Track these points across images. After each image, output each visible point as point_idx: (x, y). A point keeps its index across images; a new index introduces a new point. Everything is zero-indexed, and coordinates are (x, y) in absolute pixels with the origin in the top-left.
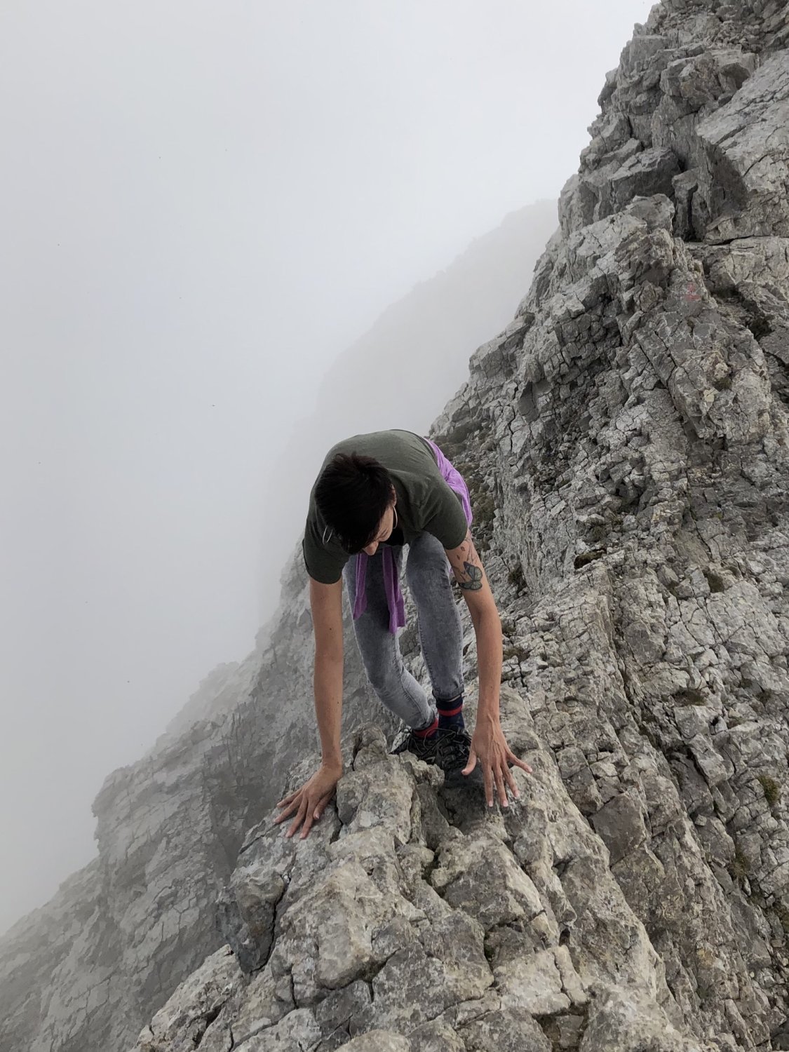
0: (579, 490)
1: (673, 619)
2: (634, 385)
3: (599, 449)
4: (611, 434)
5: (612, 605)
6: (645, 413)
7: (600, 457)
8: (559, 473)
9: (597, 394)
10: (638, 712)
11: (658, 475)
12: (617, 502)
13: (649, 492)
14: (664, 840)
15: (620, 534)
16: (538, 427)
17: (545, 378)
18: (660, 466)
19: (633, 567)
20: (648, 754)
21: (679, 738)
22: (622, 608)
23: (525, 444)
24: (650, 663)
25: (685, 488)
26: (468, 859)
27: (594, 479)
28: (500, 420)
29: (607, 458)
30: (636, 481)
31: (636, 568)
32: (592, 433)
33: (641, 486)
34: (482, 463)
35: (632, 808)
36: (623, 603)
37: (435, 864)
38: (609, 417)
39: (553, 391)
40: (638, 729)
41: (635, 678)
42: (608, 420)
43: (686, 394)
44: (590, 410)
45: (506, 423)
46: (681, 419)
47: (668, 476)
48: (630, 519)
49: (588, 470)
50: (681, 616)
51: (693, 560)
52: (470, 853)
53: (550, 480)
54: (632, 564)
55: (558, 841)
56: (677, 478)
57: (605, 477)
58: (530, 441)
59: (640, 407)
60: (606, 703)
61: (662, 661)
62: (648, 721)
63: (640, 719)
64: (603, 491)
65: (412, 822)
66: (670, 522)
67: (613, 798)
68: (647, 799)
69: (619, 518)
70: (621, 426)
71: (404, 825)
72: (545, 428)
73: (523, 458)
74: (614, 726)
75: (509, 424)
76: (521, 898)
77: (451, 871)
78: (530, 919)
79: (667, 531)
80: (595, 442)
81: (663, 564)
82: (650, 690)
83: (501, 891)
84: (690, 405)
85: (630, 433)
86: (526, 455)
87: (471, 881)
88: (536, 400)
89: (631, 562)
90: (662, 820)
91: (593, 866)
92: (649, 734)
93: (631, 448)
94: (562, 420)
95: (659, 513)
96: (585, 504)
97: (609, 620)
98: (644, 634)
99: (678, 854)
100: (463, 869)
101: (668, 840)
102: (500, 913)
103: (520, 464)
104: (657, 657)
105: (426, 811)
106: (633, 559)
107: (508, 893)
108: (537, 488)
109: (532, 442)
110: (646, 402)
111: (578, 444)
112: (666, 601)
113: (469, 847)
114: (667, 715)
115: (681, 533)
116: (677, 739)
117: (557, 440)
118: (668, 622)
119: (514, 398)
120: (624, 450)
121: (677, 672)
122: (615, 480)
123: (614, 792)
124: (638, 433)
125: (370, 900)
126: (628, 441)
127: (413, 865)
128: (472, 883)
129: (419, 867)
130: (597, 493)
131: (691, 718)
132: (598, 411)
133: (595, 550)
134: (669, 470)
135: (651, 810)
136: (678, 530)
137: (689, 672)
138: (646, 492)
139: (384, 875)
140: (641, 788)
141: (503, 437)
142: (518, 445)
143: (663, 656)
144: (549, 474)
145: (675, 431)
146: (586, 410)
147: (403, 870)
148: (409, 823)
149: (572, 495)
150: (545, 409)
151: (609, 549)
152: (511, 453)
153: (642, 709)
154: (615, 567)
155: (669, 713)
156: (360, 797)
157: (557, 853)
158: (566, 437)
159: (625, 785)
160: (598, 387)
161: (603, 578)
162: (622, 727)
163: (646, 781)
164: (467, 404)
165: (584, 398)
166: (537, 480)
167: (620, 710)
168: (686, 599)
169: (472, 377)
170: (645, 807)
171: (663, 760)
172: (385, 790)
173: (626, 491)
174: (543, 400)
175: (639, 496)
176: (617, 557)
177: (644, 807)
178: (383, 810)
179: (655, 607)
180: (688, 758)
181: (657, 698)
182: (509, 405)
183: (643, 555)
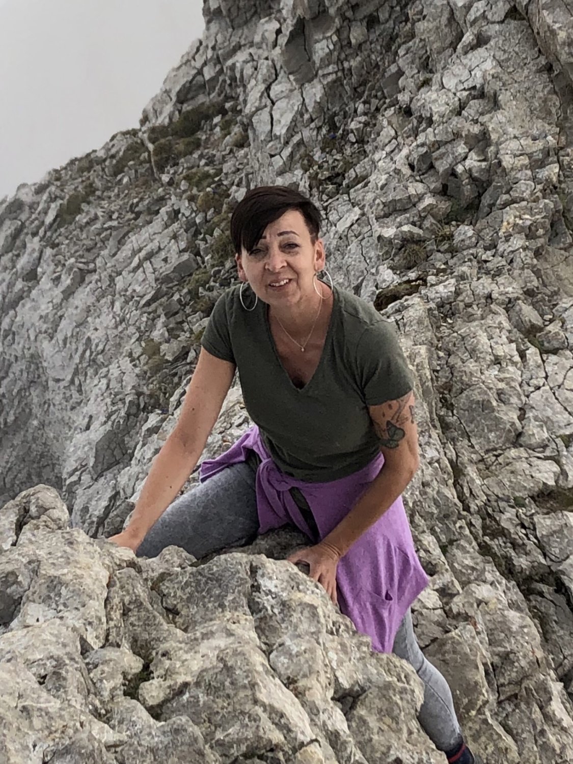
0: (382, 188)
1: (534, 382)
2: (471, 16)
3: (415, 122)
4: (434, 96)
5: (435, 363)
6: (489, 61)
7: (416, 136)
8: (349, 165)
9: (412, 35)
10: (477, 522)
11: (512, 161)
12: (444, 206)
13: (496, 188)
14: (517, 706)
15: (448, 256)
16: (315, 92)
17: (325, 11)
18: (514, 145)
19: (469, 305)
20: (492, 584)
21: (543, 561)
22: (452, 368)
23: (294, 120)
24: (496, 450)
25: (555, 179)
26: (196, 665)
27: (406, 171)
28: (253, 82)
29: (428, 136)
30: (474, 171)
31: (475, 307)
32: (403, 98)
33: (484, 178)
34: (227, 167)
35: (466, 654)
36: (452, 360)
37: (146, 674)
38: (431, 72)
39: (338, 32)
40: (477, 548)
41: (471, 472)
42: (428, 75)
43: (557, 25)
44: (401, 62)
45: (262, 87)
46: (549, 68)
47: (527, 161)
48: (465, 232)
49: (397, 158)
50: (546, 378)
51: (566, 293)
52: (199, 656)
53: (336, 178)
54: (467, 300)
55: (341, 663)
56: (542, 164)
57: (425, 167)
58: (302, 115)
59: (481, 51)
60: (425, 505)
61: (515, 447)
62: (493, 536)
63: (481, 532)
64: (420, 188)
65: (109, 619)
66: (530, 233)
67: (434, 640)
68: (490, 644)
69: (447, 230)
70: (450, 82)
71: (96, 622)
72: (326, 94)
73: (291, 144)
74: (439, 540)
75: (268, 88)
76: (278, 718)
77: (169, 682)
78: (295, 750)
79: (525, 248)
80: (408, 112)
81: (518, 298)
82: (497, 490)
83: (248, 707)
84: (564, 43)
85: (465, 93)
86: (296, 139)
87: (201, 695)
88: (311, 47)
89: (466, 297)
90: (514, 675)
91: (397, 698)
92: (494, 556)
93: (466, 119)
94: (354, 79)
95: (511, 221)
96: (392, 210)
97: (430, 384)
98: (485, 406)
99: (539, 728)
100: (189, 679)
101: (523, 706)
102: (246, 739)
103: (287, 152)
104: (507, 440)
105: (132, 607)
106: (469, 292)
107: (259, 710)
108: (315, 190)
109: (306, 116)
110: (492, 43)
111: (380, 118)
112: (522, 355)
113: (197, 648)
114: (523, 526)
115: (548, 252)
116: (540, 563)
117: (345, 113)
118: (526, 387)
119: (275, 45)
120: (456, 123)
121: (539, 462)
122: (441, 170)
123: (437, 632)
124: (478, 93)
125: (40, 709)
126: (462, 106)
127: (112, 676)
128: (202, 698)
129: (119, 680)
130: (412, 191)
131: (561, 531)
132: (413, 62)
133: (409, 282)
134: (529, 151)
135: (496, 660)
136: (542, 246)
137: (558, 462)
138: (491, 189)
139: (63, 683)
140: (480, 627)
141: (258, 109)
142: (283, 122)
143: (517, 439)
144: (334, 168)
145: (540, 88)
146: (394, 61)
147: (94, 684)
148: (104, 619)
149: (370, 196)
150: (327, 60)
151: (431, 279)
152: (271, 136)
153: (483, 519)
154: (440, 306)
155: (526, 525)
156: (25, 584)
157: (341, 680)
158: (361, 108)
159: (455, 623)
160: (413, 24)
161: (420, 322)
162: (451, 542)
163: (488, 617)
164: (200, 72)
165: (390, 43)
166: (313, 178)
167: (446, 516)
168: (555, 352)
169: (208, 29)
170: (487, 655)
171: (516, 595)
172: (65, 571)
173: (459, 187)
174: (322, 47)
175: (480, 196)
176: (444, 289)
177: (484, 654)
178: (62, 601)
179: (504, 365)
180: (556, 591)
181: (508, 501)
182: (267, 59)
183: (485, 285)
